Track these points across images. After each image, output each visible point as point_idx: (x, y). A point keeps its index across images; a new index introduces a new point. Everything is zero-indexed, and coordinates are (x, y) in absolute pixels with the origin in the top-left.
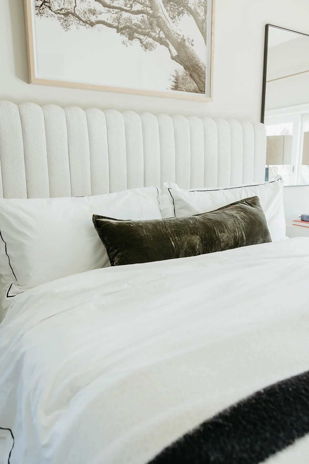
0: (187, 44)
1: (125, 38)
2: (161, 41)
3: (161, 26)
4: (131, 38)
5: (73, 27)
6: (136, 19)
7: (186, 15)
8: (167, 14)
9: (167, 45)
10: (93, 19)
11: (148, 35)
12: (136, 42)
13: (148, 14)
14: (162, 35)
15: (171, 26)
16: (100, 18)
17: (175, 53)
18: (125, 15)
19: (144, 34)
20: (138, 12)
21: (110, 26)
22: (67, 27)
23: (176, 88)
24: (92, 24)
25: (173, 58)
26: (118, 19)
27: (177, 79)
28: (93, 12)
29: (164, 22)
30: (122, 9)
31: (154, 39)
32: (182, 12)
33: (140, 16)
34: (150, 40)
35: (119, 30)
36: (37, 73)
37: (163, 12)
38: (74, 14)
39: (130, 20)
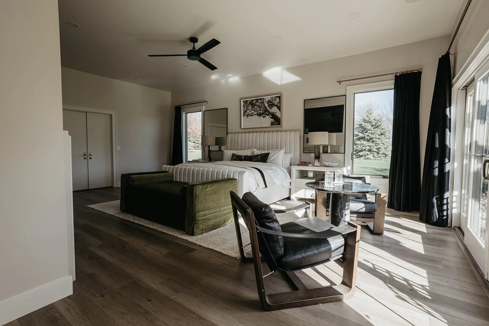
0: (274, 113)
1: (259, 116)
2: (267, 115)
3: (268, 111)
4: (260, 116)
5: (249, 117)
6: (261, 112)
7: (274, 107)
8: (269, 108)
9: (269, 115)
10: (252, 114)
11: (265, 114)
12: (261, 117)
13: (264, 110)
14: (268, 113)
15: (270, 111)
16: (254, 114)
17: (271, 116)
18: (259, 112)
19: (263, 114)
20: (262, 110)
21: (256, 115)
22: (248, 117)
23: (271, 125)
24: (252, 116)
25: (270, 118)
26: (257, 113)
27: (272, 123)
28: (252, 113)
29: (268, 110)
30: (258, 111)
31: (266, 115)
32: (273, 107)
33: (262, 111)
34: (265, 115)
35: (258, 115)
36: (242, 127)
37: (268, 108)
38: (249, 115)
39: (260, 112)
